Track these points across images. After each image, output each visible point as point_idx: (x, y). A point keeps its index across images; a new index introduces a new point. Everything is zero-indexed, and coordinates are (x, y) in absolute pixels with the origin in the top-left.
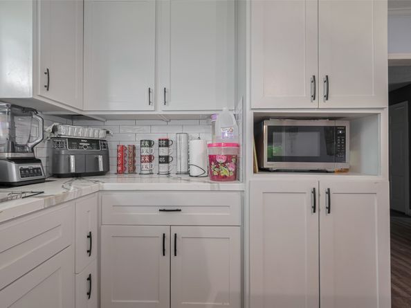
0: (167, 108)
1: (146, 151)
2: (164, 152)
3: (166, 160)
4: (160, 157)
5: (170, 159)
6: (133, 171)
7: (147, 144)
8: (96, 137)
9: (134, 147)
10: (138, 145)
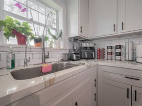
0: (123, 31)
1: (109, 51)
2: (118, 51)
3: (120, 54)
4: (116, 53)
5: (122, 54)
6: (103, 58)
7: (110, 48)
8: (91, 46)
9: (104, 49)
10: (106, 48)
